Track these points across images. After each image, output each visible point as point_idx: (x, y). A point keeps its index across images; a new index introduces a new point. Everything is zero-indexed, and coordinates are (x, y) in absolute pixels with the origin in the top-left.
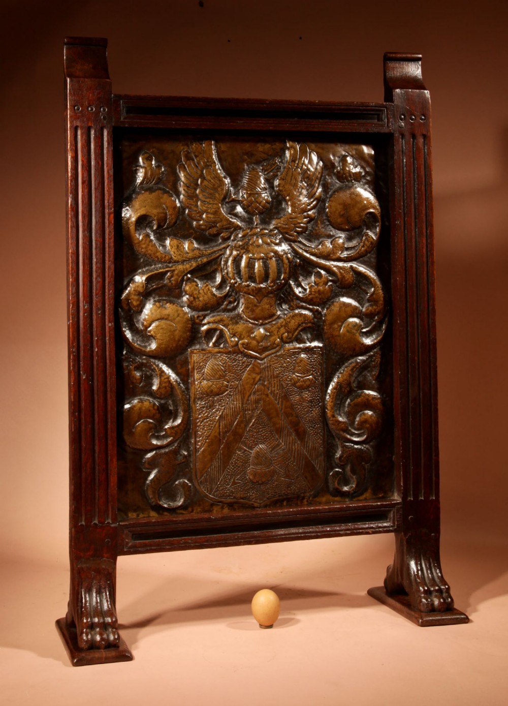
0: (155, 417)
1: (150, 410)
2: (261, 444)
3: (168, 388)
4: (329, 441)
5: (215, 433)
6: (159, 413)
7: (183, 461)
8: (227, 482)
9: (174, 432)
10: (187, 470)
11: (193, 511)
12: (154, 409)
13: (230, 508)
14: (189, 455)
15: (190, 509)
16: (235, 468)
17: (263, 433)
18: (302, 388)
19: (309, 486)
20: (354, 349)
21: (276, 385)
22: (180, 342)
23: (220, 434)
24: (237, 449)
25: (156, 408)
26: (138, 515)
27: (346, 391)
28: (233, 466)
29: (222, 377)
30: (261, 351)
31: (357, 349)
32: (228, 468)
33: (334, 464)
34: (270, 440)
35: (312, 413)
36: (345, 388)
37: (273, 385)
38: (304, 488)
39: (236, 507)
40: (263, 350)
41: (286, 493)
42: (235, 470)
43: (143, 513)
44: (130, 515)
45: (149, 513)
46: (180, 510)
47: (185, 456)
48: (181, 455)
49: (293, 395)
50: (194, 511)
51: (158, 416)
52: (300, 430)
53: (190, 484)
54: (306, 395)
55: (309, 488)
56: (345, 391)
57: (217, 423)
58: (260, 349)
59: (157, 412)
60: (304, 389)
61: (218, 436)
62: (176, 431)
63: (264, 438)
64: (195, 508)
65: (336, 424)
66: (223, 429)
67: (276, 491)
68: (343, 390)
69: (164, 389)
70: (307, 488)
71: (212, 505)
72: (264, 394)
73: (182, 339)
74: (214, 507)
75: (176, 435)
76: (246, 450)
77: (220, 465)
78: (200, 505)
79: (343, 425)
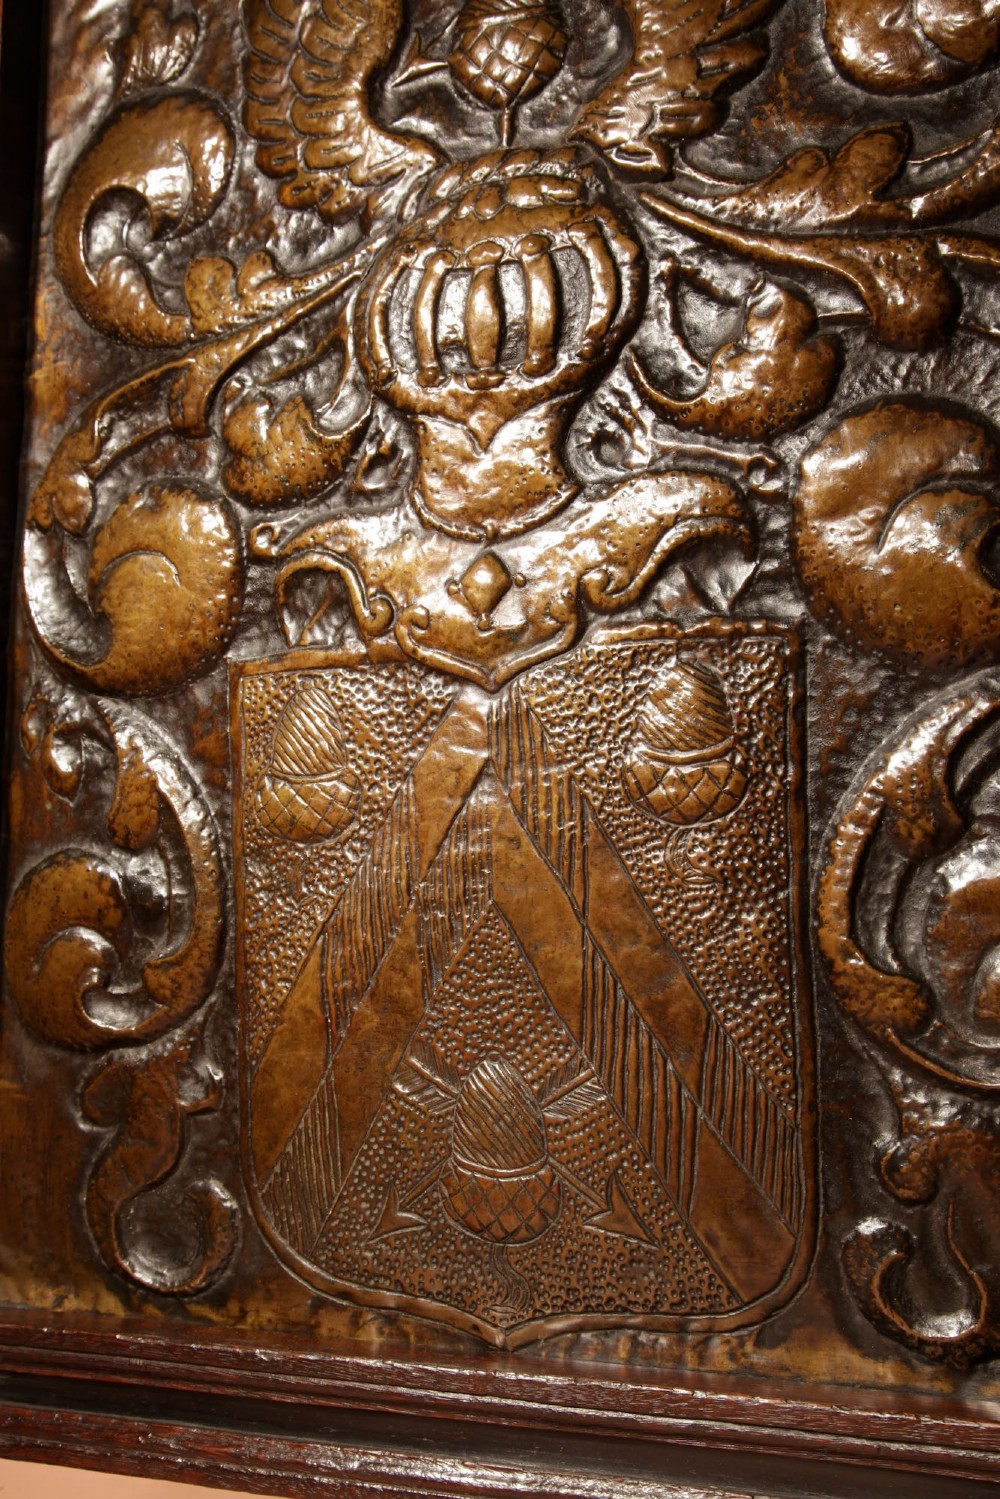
0: (106, 923)
1: (86, 895)
2: (494, 1059)
3: (146, 808)
4: (839, 1076)
5: (304, 995)
6: (119, 902)
7: (205, 1103)
8: (361, 1212)
9: (168, 982)
10: (222, 1142)
11: (243, 1314)
12: (101, 890)
13: (386, 1330)
14: (229, 1084)
15: (234, 1307)
16: (388, 1153)
17: (506, 1008)
18: (679, 815)
19: (734, 1284)
20: (955, 629)
21: (555, 796)
22: (193, 632)
23: (323, 1004)
24: (395, 1071)
25: (106, 886)
26: (59, 1301)
27: (917, 833)
28: (381, 1145)
29: (330, 766)
30: (488, 647)
31: (970, 625)
32: (364, 1153)
33: (866, 1195)
34: (530, 1044)
35: (735, 936)
36: (913, 821)
37: (542, 798)
38: (705, 1290)
39: (407, 1328)
40: (496, 646)
41: (622, 1302)
42: (391, 1166)
43: (77, 1296)
44: (32, 1294)
45: (97, 1297)
46: (198, 1303)
47: (211, 1086)
48: (199, 1080)
49: (635, 845)
50: (250, 1319)
51: (113, 917)
52: (673, 1009)
53: (228, 1204)
54: (698, 843)
55: (732, 1292)
56: (910, 835)
57: (315, 959)
58: (485, 642)
59: (112, 901)
60: (687, 821)
61: (318, 1011)
62: (173, 981)
63: (509, 1036)
64: (251, 1306)
65: (864, 994)
66: (335, 981)
67: (574, 1284)
68: (903, 831)
69: (134, 812)
70: (724, 1293)
71: (319, 1304)
72: (501, 837)
73: (197, 620)
74: (322, 1312)
75: (174, 996)
76: (430, 1082)
77: (332, 1137)
78: (269, 1297)
79: (897, 1002)
